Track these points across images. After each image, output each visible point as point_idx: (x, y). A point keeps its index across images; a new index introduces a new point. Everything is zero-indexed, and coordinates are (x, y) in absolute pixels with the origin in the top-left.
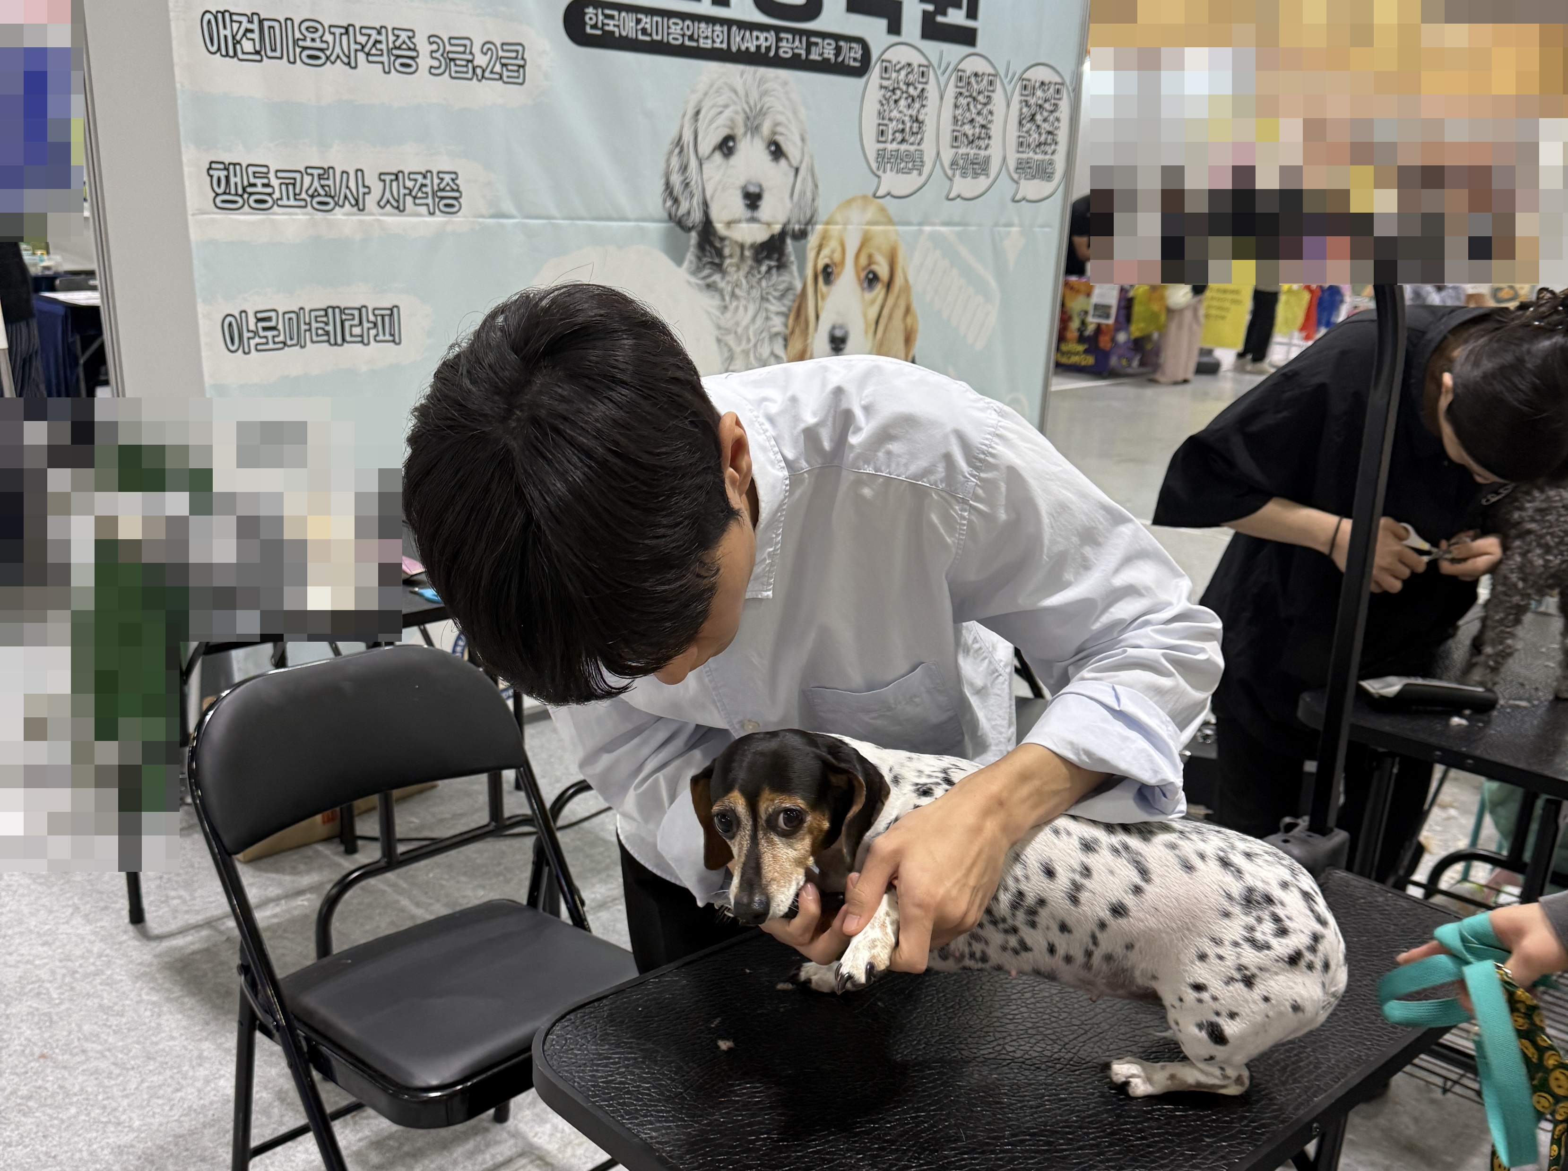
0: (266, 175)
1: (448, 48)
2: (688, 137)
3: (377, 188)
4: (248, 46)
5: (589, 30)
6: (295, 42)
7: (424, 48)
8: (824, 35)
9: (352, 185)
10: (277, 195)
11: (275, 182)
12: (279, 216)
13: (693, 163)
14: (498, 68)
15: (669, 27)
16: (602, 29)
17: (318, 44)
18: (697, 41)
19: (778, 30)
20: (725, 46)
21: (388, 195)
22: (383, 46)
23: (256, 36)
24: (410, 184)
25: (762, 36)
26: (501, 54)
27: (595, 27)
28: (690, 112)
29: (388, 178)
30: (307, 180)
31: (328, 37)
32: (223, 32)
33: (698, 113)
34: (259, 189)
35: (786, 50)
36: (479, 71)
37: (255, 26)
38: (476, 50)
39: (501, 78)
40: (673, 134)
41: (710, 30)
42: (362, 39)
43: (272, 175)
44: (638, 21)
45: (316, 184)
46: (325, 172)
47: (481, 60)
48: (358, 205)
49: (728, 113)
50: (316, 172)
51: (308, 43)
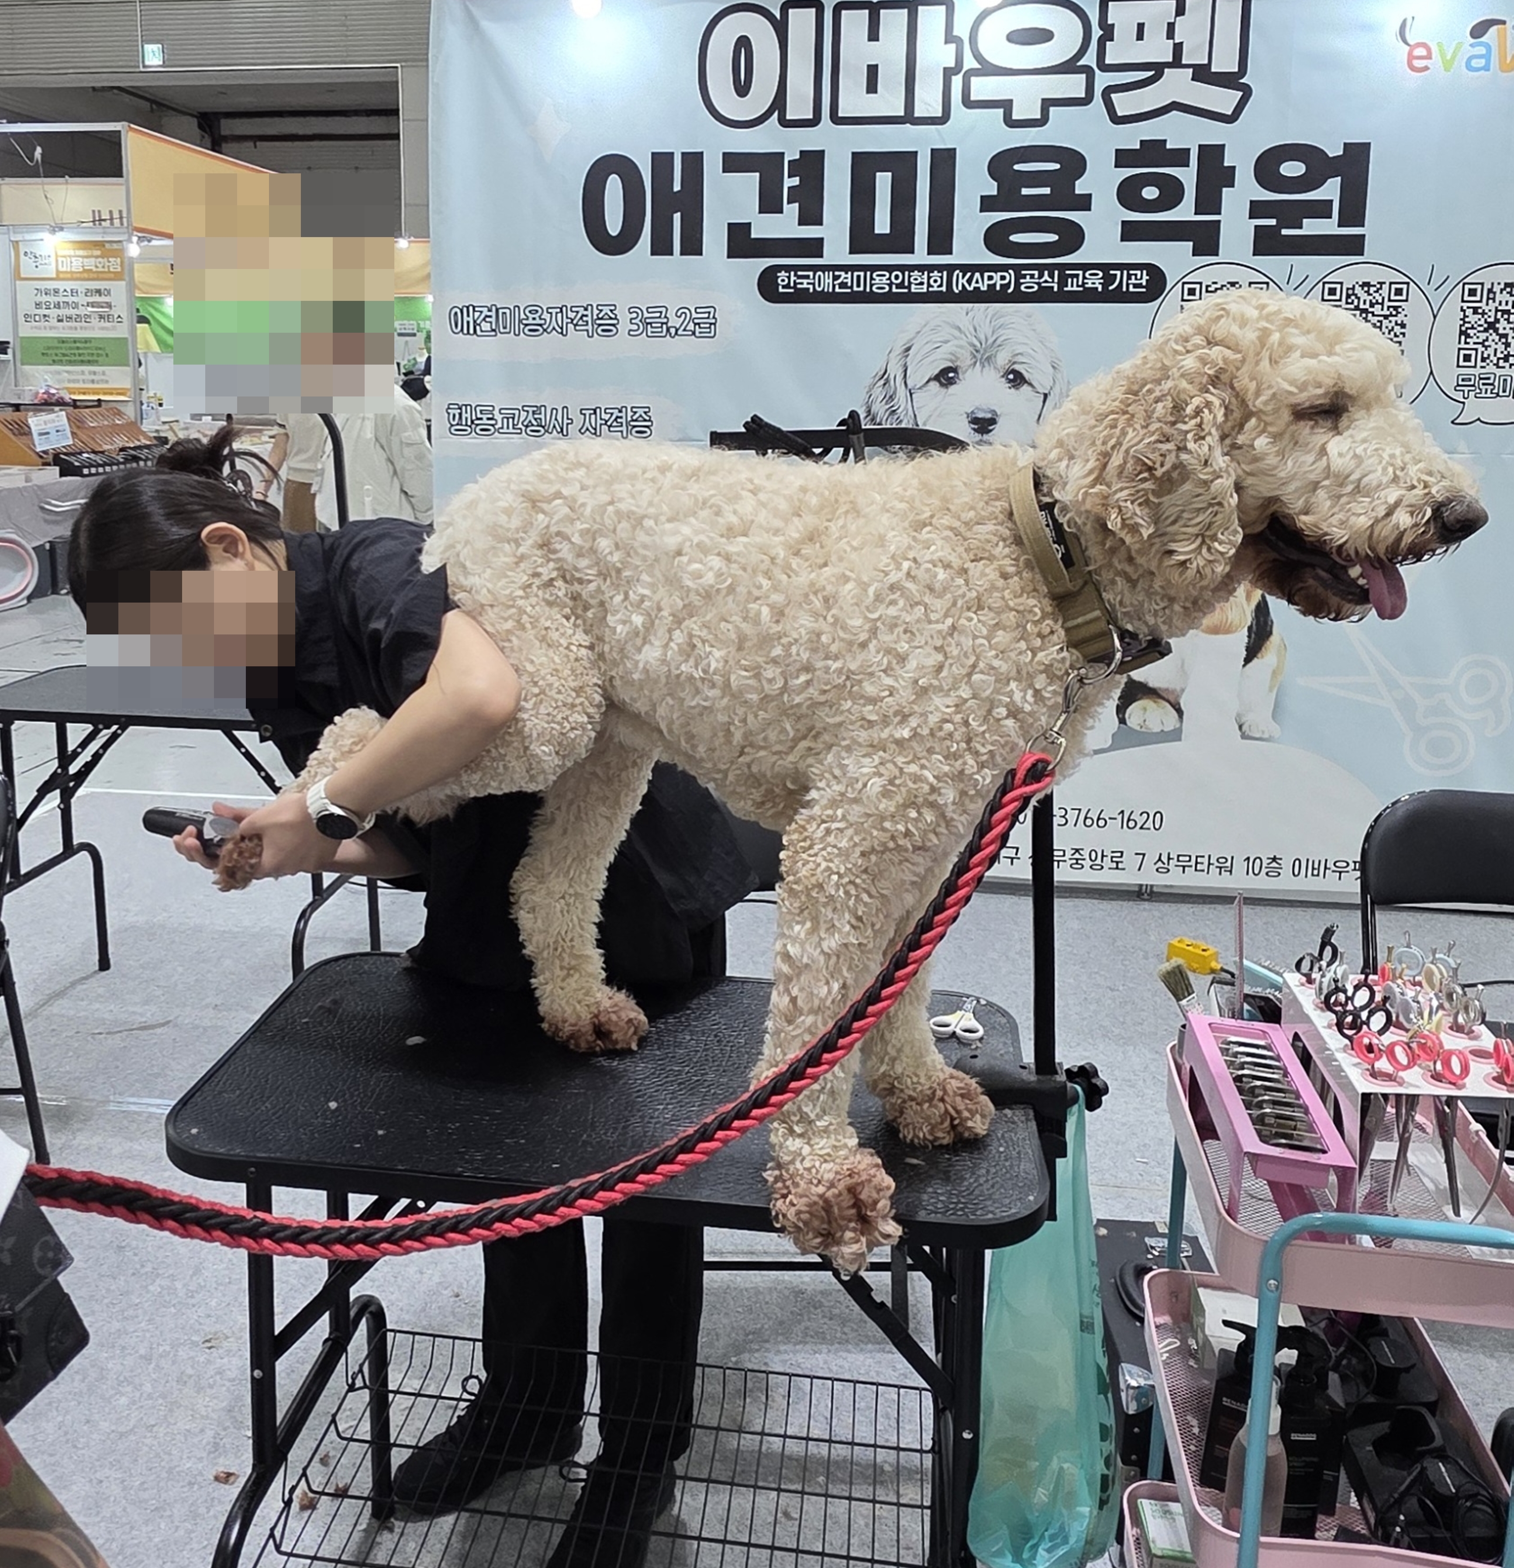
0: (491, 412)
1: (646, 315)
2: (895, 370)
3: (578, 420)
4: (486, 326)
5: (781, 290)
6: (520, 321)
7: (624, 316)
8: (1085, 267)
9: (560, 419)
10: (499, 425)
11: (499, 417)
12: (499, 439)
13: (902, 392)
14: (691, 326)
15: (872, 279)
16: (795, 287)
17: (538, 321)
18: (909, 287)
19: (1017, 268)
20: (944, 289)
21: (587, 424)
22: (589, 319)
23: (493, 320)
24: (604, 416)
25: (997, 276)
26: (694, 315)
27: (787, 286)
28: (899, 350)
29: (587, 412)
30: (523, 414)
31: (546, 316)
32: (466, 319)
33: (908, 349)
34: (485, 421)
35: (1029, 284)
36: (673, 331)
37: (493, 314)
38: (671, 314)
39: (694, 333)
40: (879, 368)
41: (925, 276)
42: (571, 315)
43: (496, 412)
44: (836, 278)
45: (530, 417)
46: (537, 409)
47: (674, 322)
48: (562, 432)
49: (946, 348)
50: (530, 410)
51: (530, 321)
